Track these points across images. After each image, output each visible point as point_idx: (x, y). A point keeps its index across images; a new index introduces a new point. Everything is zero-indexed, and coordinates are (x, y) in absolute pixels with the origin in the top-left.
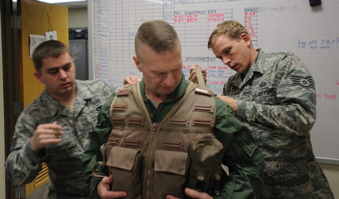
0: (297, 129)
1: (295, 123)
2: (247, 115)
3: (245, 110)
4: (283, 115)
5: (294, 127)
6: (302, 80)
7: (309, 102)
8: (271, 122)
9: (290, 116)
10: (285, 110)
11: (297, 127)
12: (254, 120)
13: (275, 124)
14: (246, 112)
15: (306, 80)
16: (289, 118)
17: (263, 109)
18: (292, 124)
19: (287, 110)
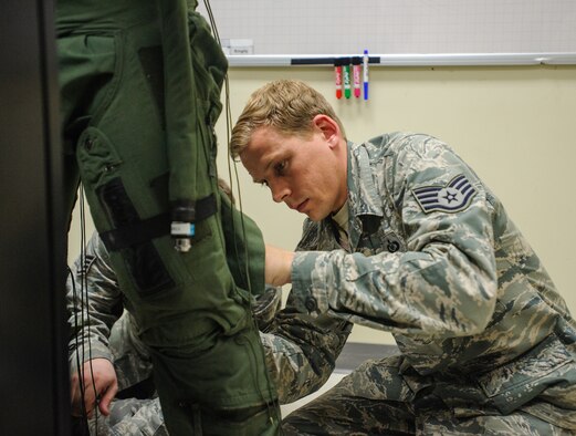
0: (458, 317)
1: (447, 302)
2: (315, 295)
3: (310, 281)
4: (415, 281)
5: (447, 312)
6: (442, 193)
7: (469, 234)
8: (376, 308)
9: (431, 284)
10: (416, 266)
11: (457, 311)
12: (335, 306)
13: (391, 311)
14: (313, 285)
15: (453, 190)
16: (430, 289)
17: (359, 272)
18: (442, 305)
19: (423, 264)
